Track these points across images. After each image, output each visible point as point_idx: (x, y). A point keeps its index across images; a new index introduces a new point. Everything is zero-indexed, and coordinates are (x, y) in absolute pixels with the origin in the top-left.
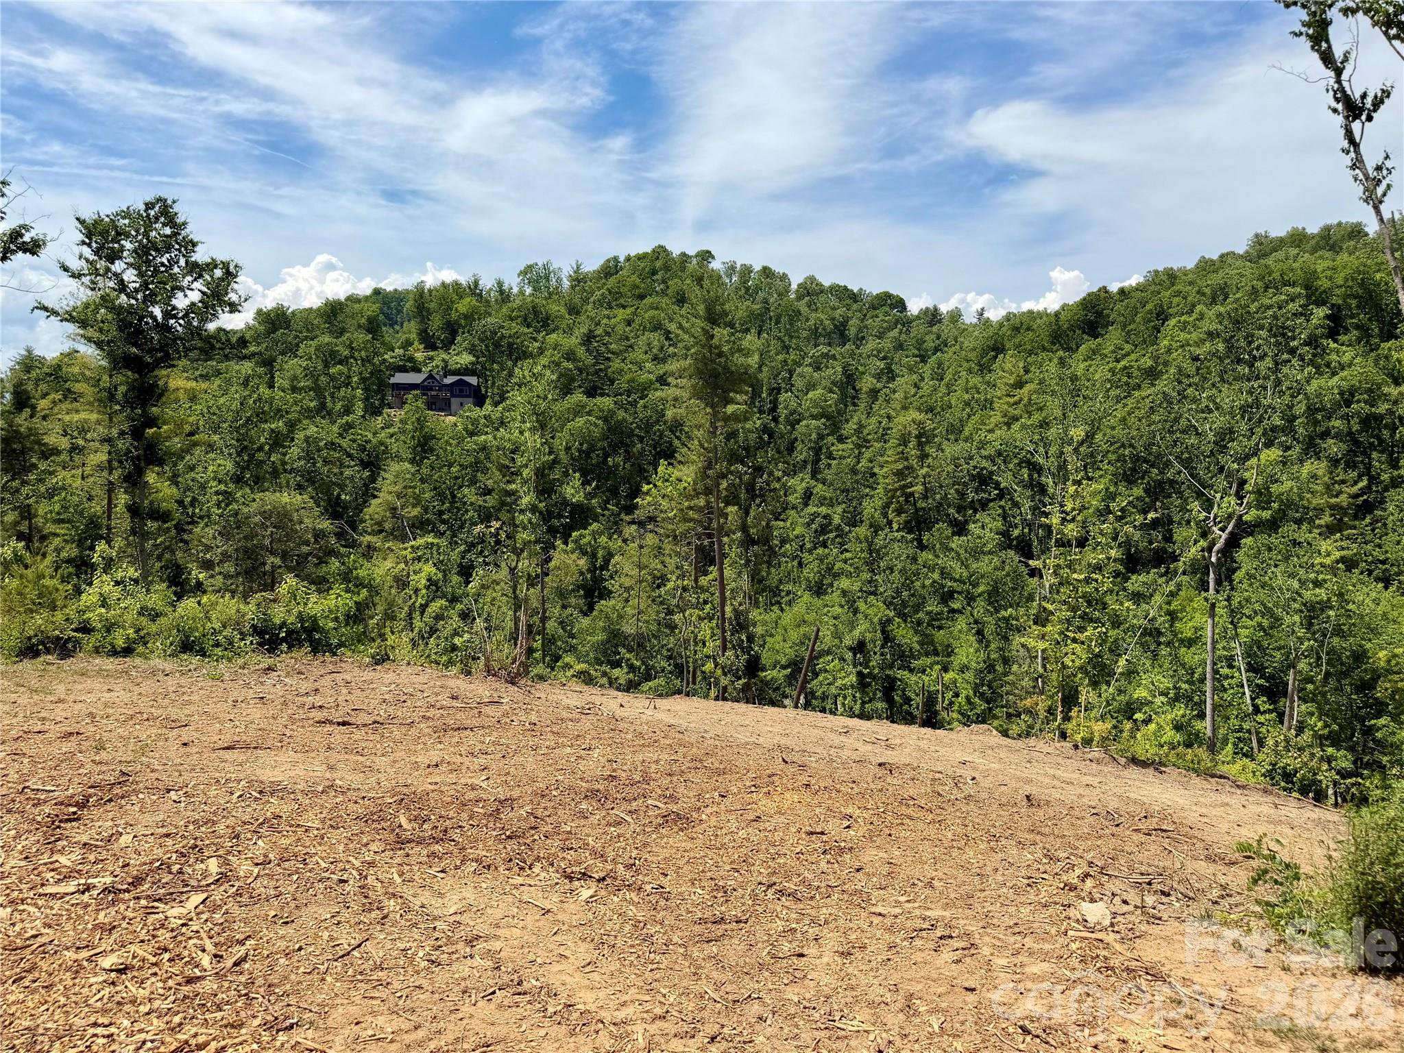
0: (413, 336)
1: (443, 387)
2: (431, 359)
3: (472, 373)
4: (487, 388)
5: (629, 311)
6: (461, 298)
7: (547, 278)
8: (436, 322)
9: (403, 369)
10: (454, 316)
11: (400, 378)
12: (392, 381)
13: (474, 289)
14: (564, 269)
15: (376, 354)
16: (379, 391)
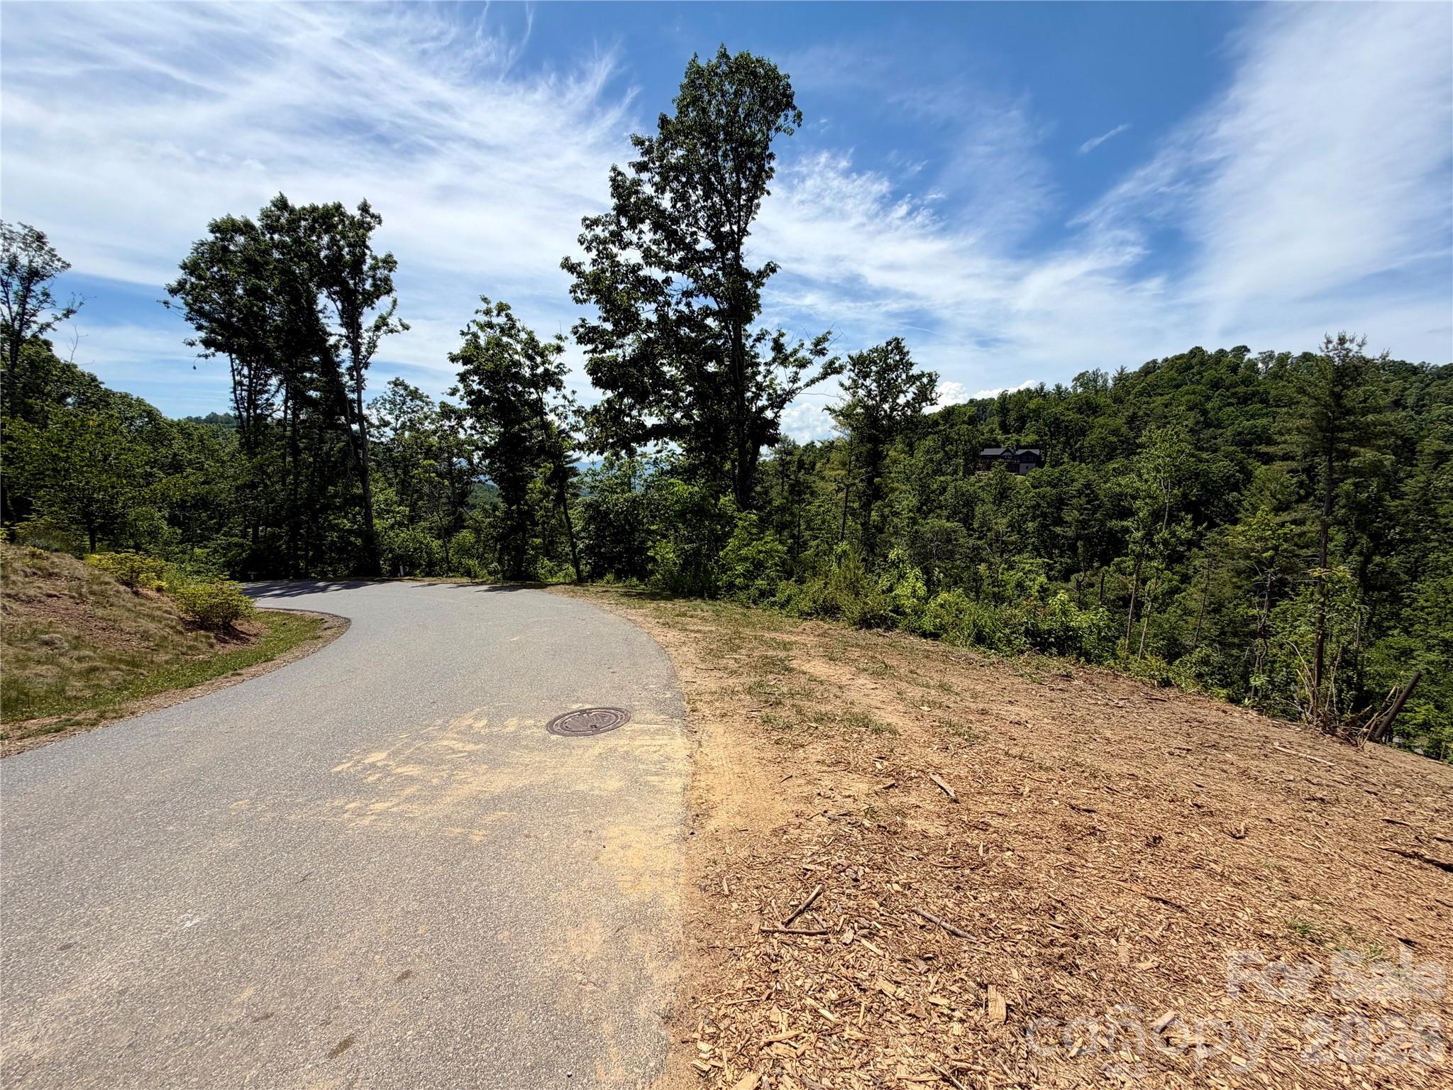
0: (996, 426)
1: (1014, 457)
2: (1008, 439)
3: (1036, 447)
4: (1046, 456)
5: (1167, 397)
6: (1030, 399)
7: (1095, 381)
8: (1013, 415)
9: (990, 446)
10: (1025, 411)
11: (987, 452)
12: (982, 453)
13: (1040, 393)
14: (1110, 372)
15: (974, 438)
16: (973, 460)
